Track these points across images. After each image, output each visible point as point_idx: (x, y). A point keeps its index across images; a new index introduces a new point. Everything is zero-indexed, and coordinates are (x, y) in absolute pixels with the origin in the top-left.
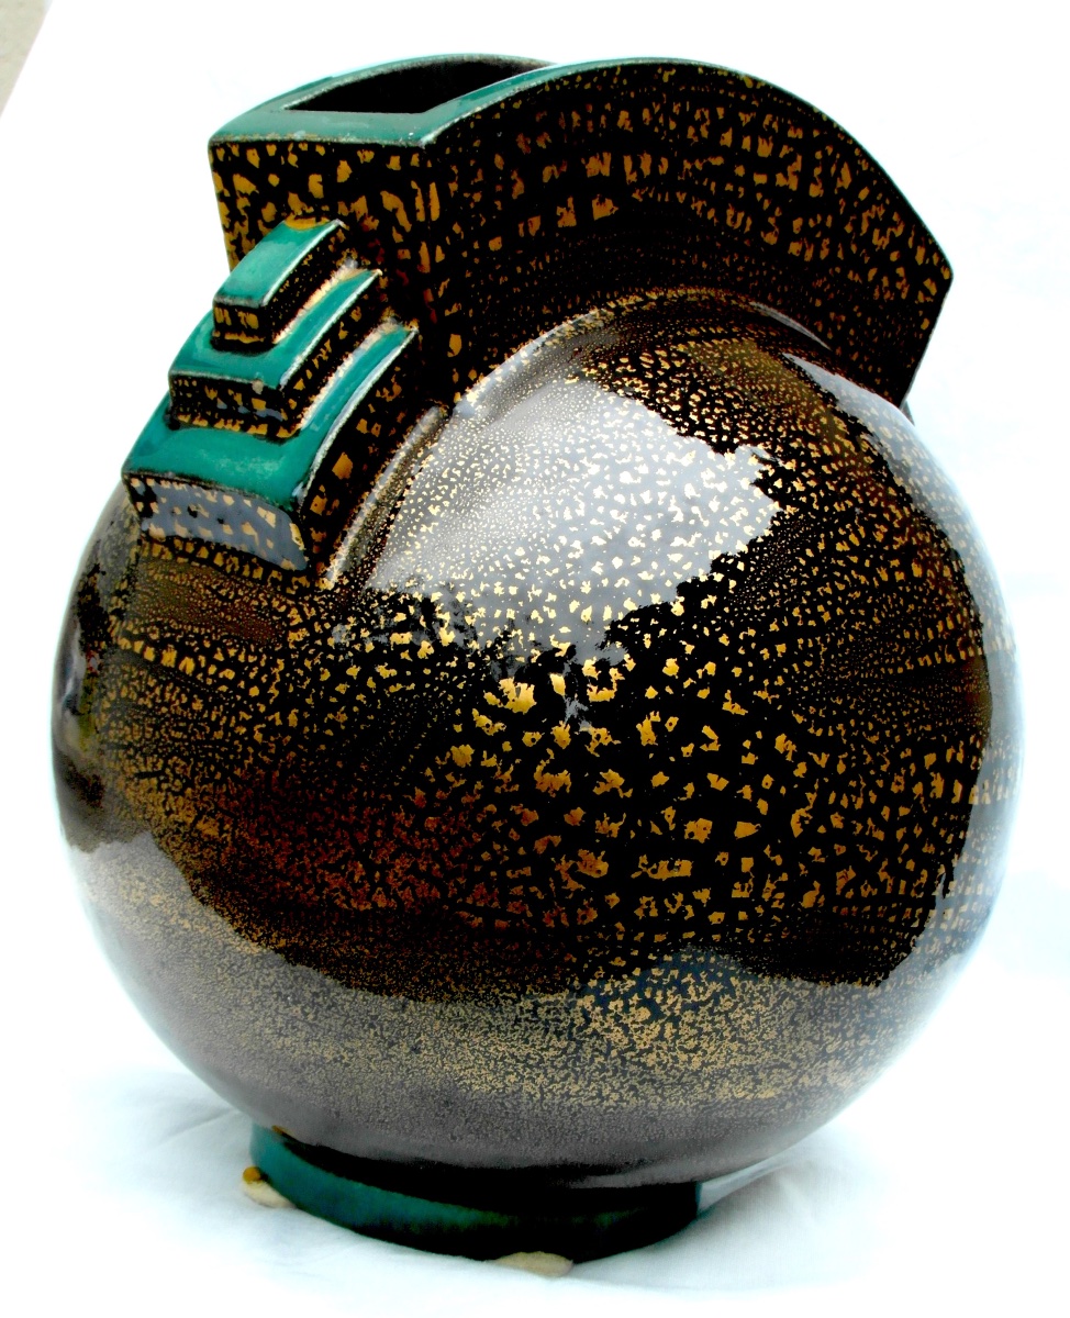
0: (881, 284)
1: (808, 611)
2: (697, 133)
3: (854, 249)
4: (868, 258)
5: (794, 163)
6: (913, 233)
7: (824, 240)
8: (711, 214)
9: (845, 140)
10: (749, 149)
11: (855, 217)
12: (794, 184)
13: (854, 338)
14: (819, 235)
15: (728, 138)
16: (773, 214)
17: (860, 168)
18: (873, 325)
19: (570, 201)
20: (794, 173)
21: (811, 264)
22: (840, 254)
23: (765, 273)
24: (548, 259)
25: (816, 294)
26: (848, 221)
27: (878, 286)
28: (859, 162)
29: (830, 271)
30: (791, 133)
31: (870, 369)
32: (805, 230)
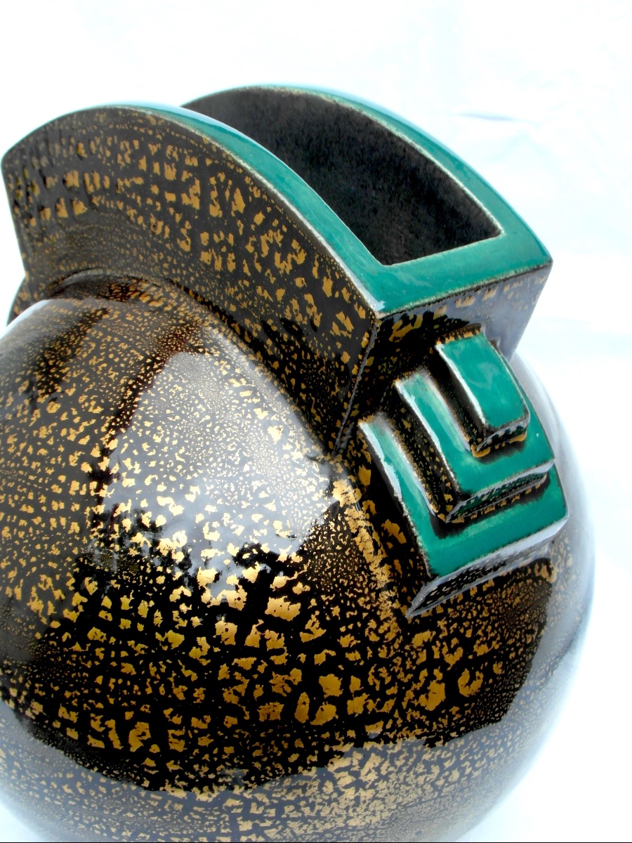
0: (291, 306)
2: (124, 160)
3: (258, 267)
4: (274, 279)
5: (194, 187)
6: (317, 264)
7: (229, 255)
8: (140, 220)
9: (235, 169)
10: (159, 173)
11: (254, 239)
12: (196, 204)
13: (272, 349)
14: (224, 249)
15: (143, 164)
16: (184, 227)
17: (252, 195)
18: (290, 342)
19: (63, 201)
20: (195, 195)
21: (222, 274)
22: (246, 270)
23: (184, 272)
24: (57, 236)
25: (230, 300)
26: (247, 242)
27: (288, 307)
28: (250, 189)
29: (240, 283)
30: (188, 162)
31: (293, 382)
32: (212, 243)
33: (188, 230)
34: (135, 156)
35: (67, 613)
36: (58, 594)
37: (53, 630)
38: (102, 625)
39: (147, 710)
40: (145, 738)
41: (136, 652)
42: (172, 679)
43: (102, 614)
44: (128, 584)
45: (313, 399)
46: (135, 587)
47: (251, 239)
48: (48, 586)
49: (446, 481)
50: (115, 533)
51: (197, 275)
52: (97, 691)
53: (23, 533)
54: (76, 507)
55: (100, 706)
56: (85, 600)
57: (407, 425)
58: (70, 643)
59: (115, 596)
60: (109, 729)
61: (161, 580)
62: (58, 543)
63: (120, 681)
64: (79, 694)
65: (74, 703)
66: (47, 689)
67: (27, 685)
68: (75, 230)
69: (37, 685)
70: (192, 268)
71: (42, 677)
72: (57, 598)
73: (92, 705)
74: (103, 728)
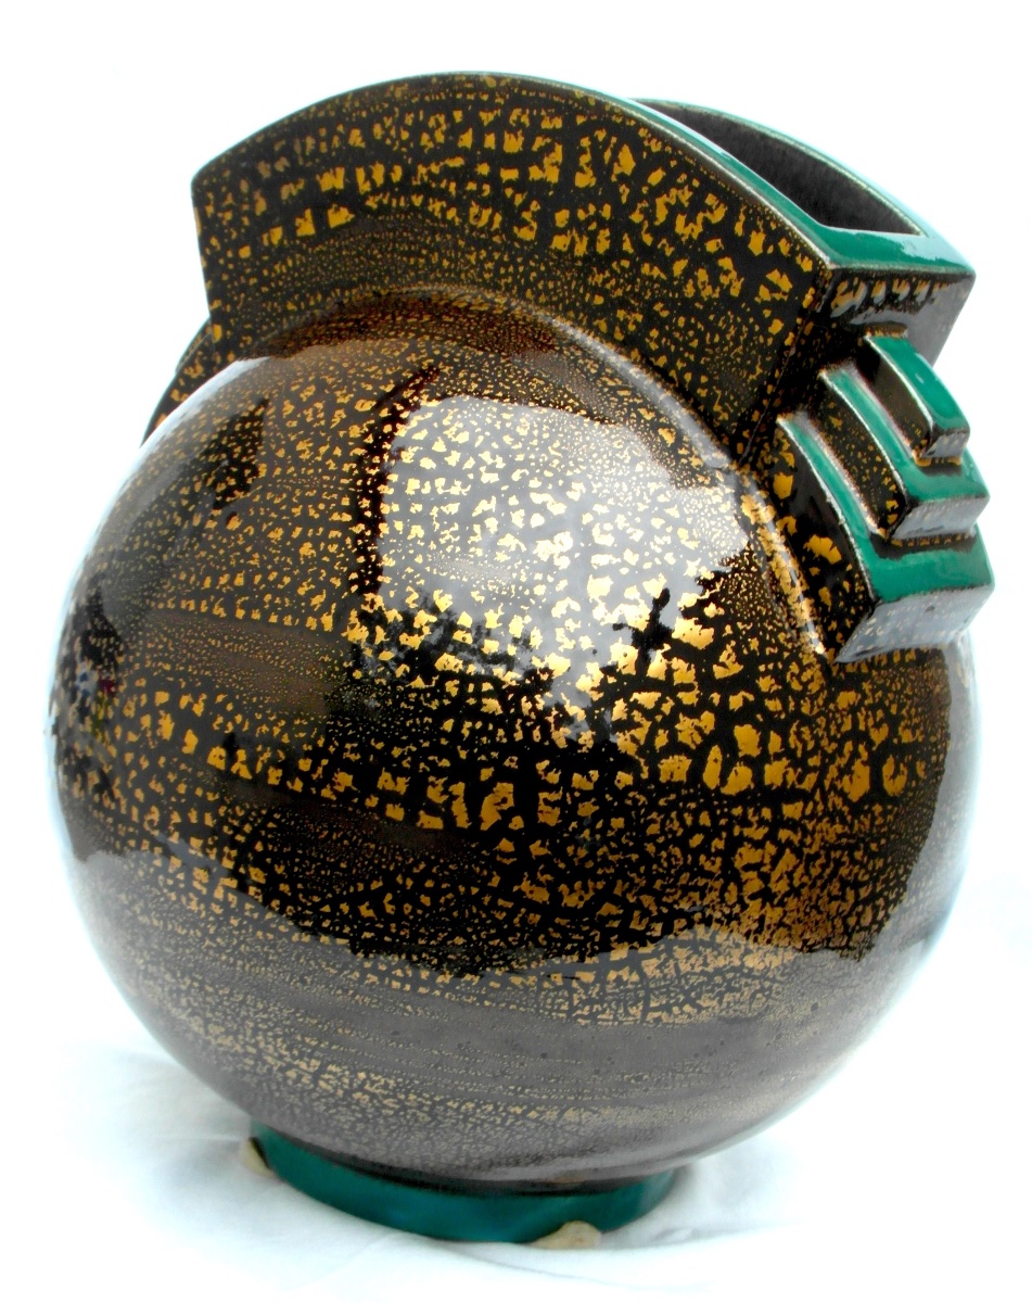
0: (695, 279)
2: (432, 139)
3: (648, 239)
4: (672, 249)
5: (553, 155)
6: (742, 217)
7: (602, 232)
8: (452, 214)
9: (623, 122)
10: (493, 147)
11: (645, 204)
12: (553, 176)
13: (658, 341)
14: (593, 227)
15: (467, 140)
16: (528, 209)
17: (648, 149)
18: (688, 326)
19: (308, 213)
20: (553, 165)
21: (585, 259)
22: (627, 246)
23: (521, 269)
24: (290, 263)
25: (596, 290)
26: (634, 210)
27: (691, 281)
28: (646, 143)
29: (614, 265)
30: (546, 125)
31: (688, 377)
32: (573, 222)
33: (533, 213)
34: (455, 131)
35: (404, 638)
36: (393, 615)
37: (384, 663)
38: (458, 649)
39: (513, 765)
40: (505, 807)
41: (504, 683)
42: (551, 719)
43: (459, 636)
44: (495, 595)
45: (719, 392)
46: (503, 599)
47: (639, 206)
48: (376, 608)
49: (890, 484)
50: (475, 535)
51: (543, 268)
52: (444, 742)
53: (336, 546)
54: (418, 508)
55: (445, 763)
56: (434, 619)
57: (836, 423)
58: (408, 678)
59: (478, 611)
60: (453, 798)
61: (540, 590)
62: (392, 552)
63: (479, 725)
64: (414, 749)
65: (405, 764)
66: (364, 749)
67: (332, 749)
68: (324, 249)
69: (348, 746)
70: (535, 261)
71: (358, 732)
72: (390, 620)
73: (432, 764)
74: (445, 797)
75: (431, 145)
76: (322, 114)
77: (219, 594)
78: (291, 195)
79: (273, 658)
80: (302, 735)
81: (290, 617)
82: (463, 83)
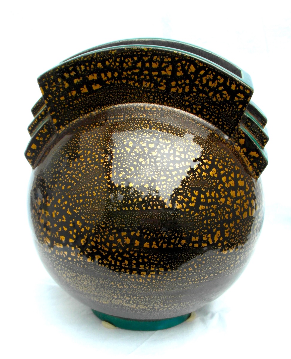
1: (90, 192)
3: (201, 88)
5: (169, 68)
6: (229, 81)
7: (186, 87)
8: (137, 84)
9: (190, 59)
10: (149, 66)
11: (199, 79)
12: (170, 73)
13: (206, 112)
14: (184, 85)
15: (139, 65)
16: (162, 82)
17: (199, 66)
18: (215, 108)
19: (85, 86)
20: (169, 70)
21: (182, 93)
22: (195, 90)
23: (162, 97)
24: (80, 100)
25: (186, 101)
26: (196, 80)
27: (215, 97)
28: (198, 64)
29: (191, 95)
30: (165, 60)
31: (216, 120)
32: (177, 84)
33: (164, 83)
34: (135, 62)
35: (190, 205)
36: (186, 200)
37: (187, 212)
38: (203, 204)
39: (219, 226)
40: (219, 236)
41: (214, 208)
42: (224, 213)
43: (202, 200)
44: (206, 188)
45: (225, 123)
46: (208, 189)
48: (181, 199)
49: (264, 136)
50: (197, 175)
52: (205, 226)
53: (165, 186)
54: (181, 171)
55: (206, 231)
56: (196, 198)
57: (249, 124)
58: (194, 214)
59: (204, 193)
60: (208, 238)
61: (214, 184)
62: (180, 184)
63: (211, 220)
64: (199, 230)
65: (197, 234)
66: (187, 233)
67: (179, 236)
68: (92, 96)
69: (183, 234)
70: (166, 95)
71: (185, 230)
72: (186, 201)
73: (203, 232)
74: (207, 238)
75: (127, 66)
76: (86, 59)
77: (135, 204)
78: (78, 82)
79: (158, 217)
80: (171, 234)
81: (160, 207)
82: (136, 50)
